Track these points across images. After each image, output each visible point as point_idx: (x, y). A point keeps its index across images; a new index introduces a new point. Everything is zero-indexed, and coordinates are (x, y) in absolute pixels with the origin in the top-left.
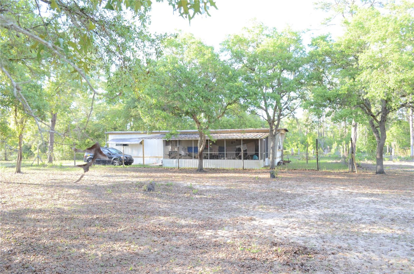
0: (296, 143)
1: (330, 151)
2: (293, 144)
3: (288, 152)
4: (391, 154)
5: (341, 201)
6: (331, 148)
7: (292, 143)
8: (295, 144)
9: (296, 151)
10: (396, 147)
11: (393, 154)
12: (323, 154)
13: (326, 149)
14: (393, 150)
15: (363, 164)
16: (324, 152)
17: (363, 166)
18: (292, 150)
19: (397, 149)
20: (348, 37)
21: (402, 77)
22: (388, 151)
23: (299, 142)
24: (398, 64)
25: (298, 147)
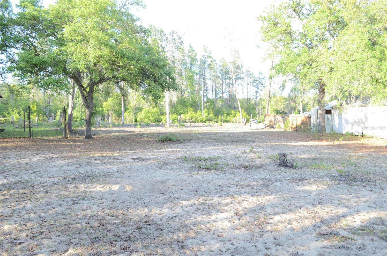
0: (18, 110)
1: (55, 119)
2: (15, 111)
3: (8, 120)
4: (108, 121)
5: (36, 167)
6: (55, 116)
7: (13, 111)
8: (16, 111)
9: (17, 118)
10: (113, 115)
11: (110, 121)
12: (48, 122)
13: (51, 117)
14: (110, 118)
15: (80, 130)
16: (48, 120)
17: (79, 132)
18: (12, 118)
19: (114, 117)
20: (57, 7)
21: (99, 53)
22: (106, 119)
23: (21, 109)
24: (95, 41)
25: (20, 115)
